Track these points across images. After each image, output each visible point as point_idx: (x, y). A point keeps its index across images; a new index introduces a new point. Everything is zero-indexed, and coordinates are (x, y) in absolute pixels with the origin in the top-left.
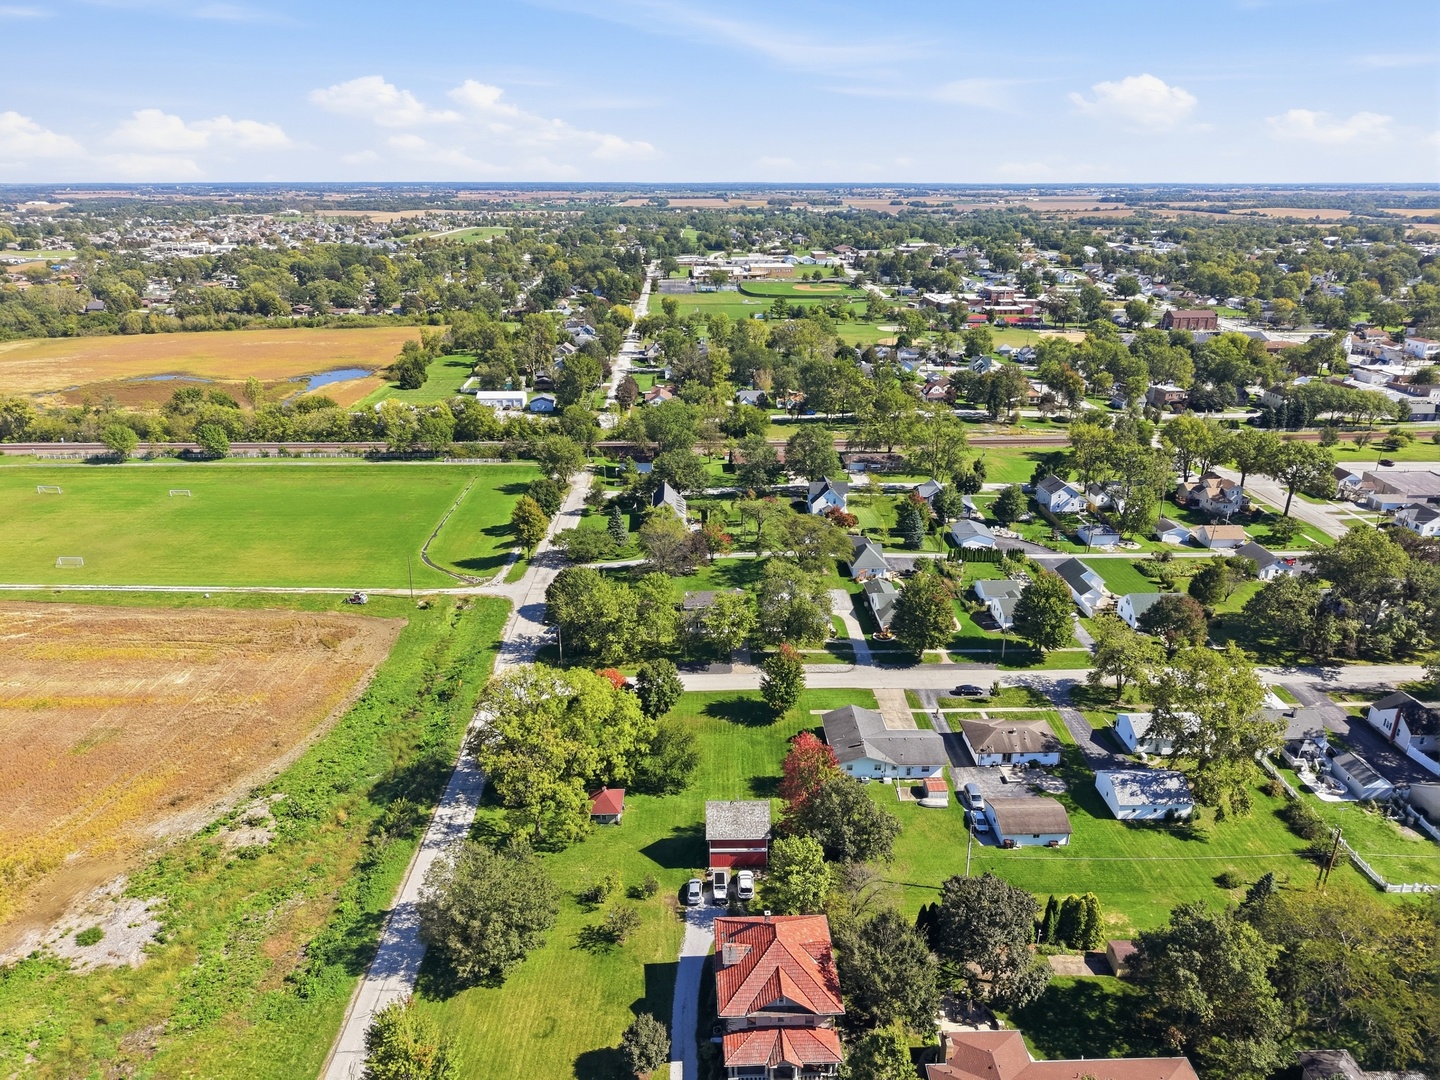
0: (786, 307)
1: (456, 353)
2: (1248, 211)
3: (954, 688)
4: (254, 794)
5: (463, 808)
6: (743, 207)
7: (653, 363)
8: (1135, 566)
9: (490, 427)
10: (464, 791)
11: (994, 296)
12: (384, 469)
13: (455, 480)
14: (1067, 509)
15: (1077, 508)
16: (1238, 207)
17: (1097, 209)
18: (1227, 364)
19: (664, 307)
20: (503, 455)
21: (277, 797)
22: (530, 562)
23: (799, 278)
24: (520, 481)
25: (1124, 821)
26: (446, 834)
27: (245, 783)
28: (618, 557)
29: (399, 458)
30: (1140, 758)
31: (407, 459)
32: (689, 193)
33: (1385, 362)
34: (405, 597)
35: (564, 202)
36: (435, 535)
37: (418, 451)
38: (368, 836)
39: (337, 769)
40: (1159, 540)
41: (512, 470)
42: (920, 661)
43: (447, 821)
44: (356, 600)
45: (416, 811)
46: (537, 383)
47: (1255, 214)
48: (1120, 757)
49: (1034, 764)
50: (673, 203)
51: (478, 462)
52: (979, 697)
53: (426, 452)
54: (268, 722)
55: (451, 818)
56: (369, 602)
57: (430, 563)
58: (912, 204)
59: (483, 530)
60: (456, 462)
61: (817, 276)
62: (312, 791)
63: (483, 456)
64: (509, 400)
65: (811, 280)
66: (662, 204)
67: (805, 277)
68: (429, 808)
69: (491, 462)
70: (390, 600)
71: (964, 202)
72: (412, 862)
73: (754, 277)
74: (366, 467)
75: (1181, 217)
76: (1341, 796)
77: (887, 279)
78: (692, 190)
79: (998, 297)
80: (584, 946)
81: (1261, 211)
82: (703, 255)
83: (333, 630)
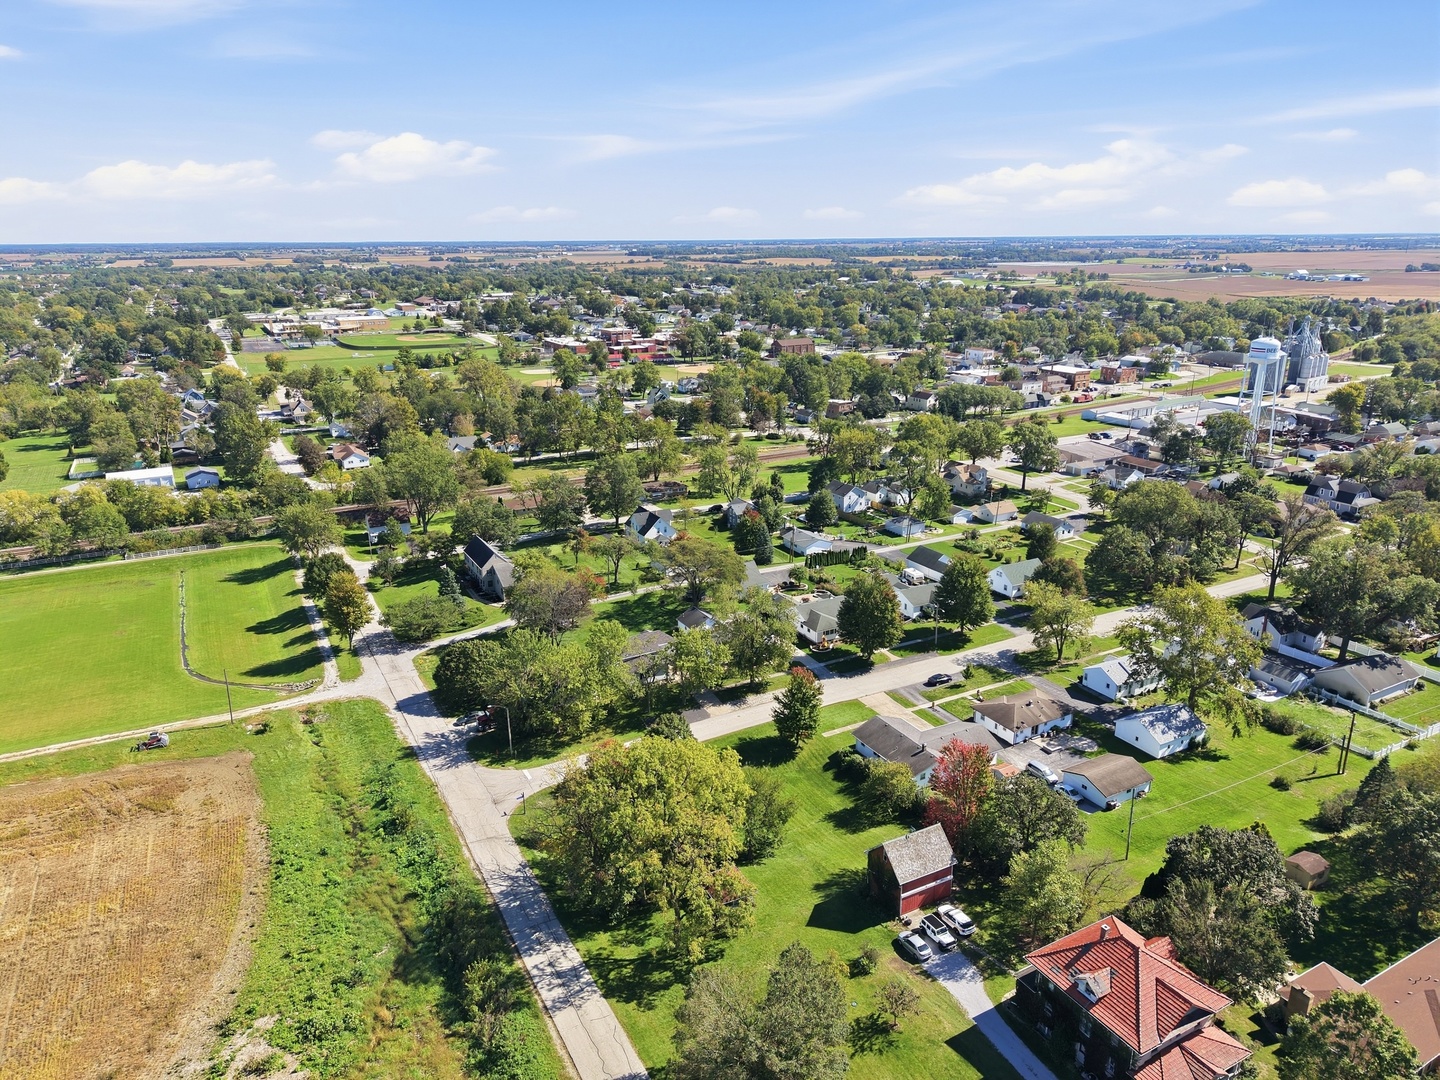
0: (413, 357)
1: (24, 436)
2: (757, 261)
3: (926, 680)
4: (224, 1030)
5: (555, 947)
6: (268, 265)
7: (302, 423)
8: (955, 546)
9: (169, 510)
10: (536, 928)
11: (613, 337)
12: (41, 581)
13: (158, 579)
14: (858, 509)
15: (863, 507)
16: (746, 258)
17: (632, 262)
18: (875, 376)
19: (268, 365)
20: (208, 539)
21: (264, 1023)
22: (355, 652)
23: (399, 329)
24: (248, 568)
25: (1163, 758)
26: (563, 985)
27: (195, 1022)
28: (465, 626)
29: (57, 565)
30: (1122, 703)
31: (66, 564)
32: (186, 253)
33: (967, 368)
34: (222, 725)
35: (30, 265)
36: (185, 647)
37: (79, 552)
38: (446, 1027)
39: (322, 958)
40: (950, 523)
41: (227, 557)
42: (872, 664)
43: (549, 970)
44: (153, 743)
45: (498, 972)
46: (175, 456)
47: (762, 263)
48: (1106, 707)
49: (1055, 728)
50: (177, 263)
51: (175, 554)
52: (951, 683)
53: (91, 551)
54: (156, 929)
55: (551, 964)
56: (173, 743)
57: (209, 680)
58: (452, 260)
59: (249, 629)
60: (143, 558)
61: (418, 327)
62: (310, 998)
63: (179, 546)
64: (153, 480)
65: (412, 330)
66: (164, 265)
67: (406, 328)
68: (510, 962)
69: (192, 552)
70: (203, 733)
71: (504, 257)
72: (554, 1034)
73: (345, 331)
74: (9, 581)
75: (707, 266)
76: (1275, 695)
77: (494, 327)
78: (191, 250)
79: (617, 338)
80: (863, 1049)
81: (768, 261)
82: (269, 312)
83: (148, 789)
